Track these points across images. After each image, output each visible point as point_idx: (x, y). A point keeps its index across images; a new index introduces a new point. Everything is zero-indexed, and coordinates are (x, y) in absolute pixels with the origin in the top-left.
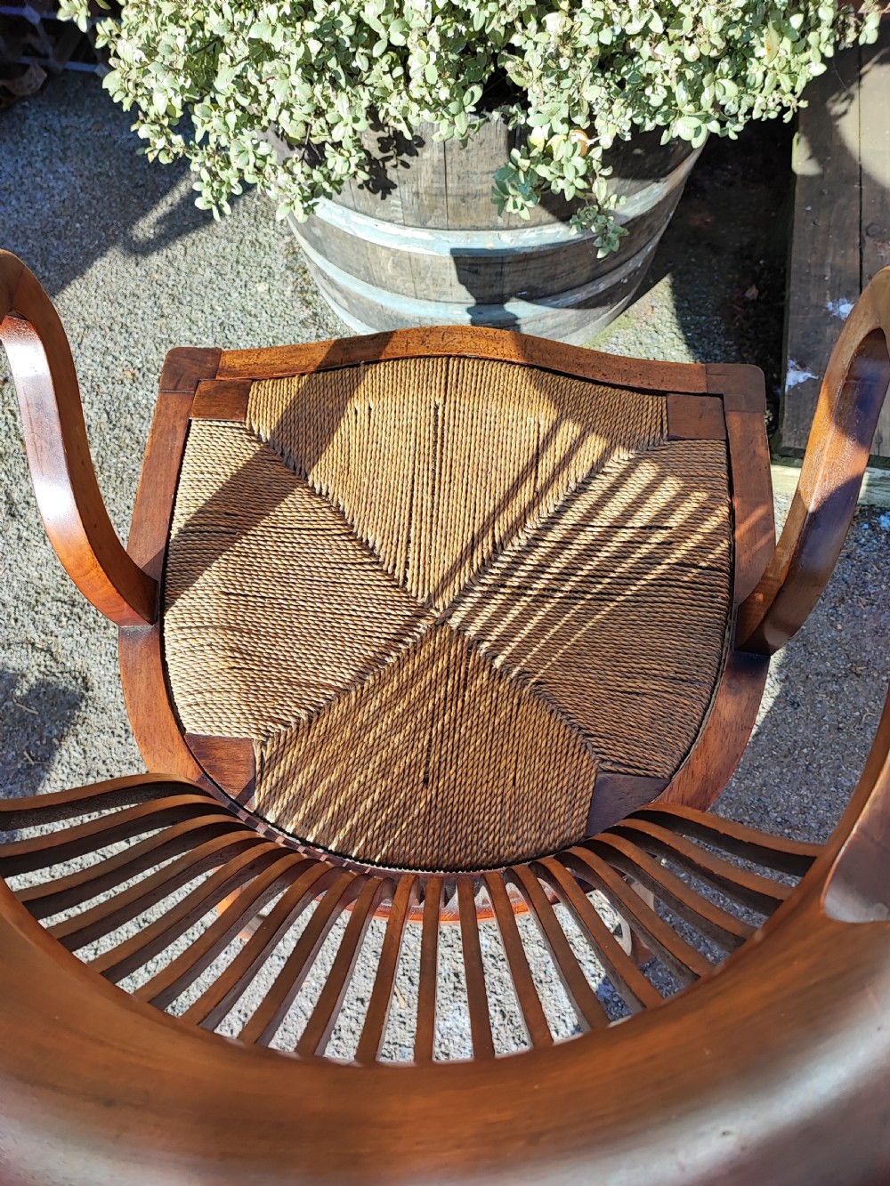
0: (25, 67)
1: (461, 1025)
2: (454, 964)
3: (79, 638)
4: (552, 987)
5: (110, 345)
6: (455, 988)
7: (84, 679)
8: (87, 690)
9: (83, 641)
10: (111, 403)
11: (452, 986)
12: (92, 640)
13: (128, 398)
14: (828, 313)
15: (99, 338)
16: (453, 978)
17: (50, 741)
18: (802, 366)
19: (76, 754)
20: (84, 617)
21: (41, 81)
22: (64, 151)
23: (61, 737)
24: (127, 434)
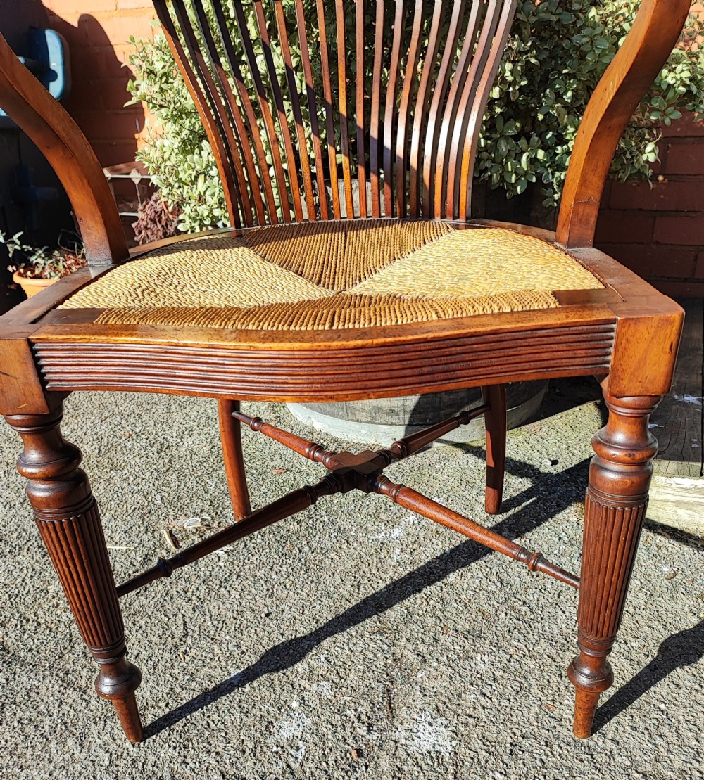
10: (106, 446)
14: (674, 400)
15: (118, 419)
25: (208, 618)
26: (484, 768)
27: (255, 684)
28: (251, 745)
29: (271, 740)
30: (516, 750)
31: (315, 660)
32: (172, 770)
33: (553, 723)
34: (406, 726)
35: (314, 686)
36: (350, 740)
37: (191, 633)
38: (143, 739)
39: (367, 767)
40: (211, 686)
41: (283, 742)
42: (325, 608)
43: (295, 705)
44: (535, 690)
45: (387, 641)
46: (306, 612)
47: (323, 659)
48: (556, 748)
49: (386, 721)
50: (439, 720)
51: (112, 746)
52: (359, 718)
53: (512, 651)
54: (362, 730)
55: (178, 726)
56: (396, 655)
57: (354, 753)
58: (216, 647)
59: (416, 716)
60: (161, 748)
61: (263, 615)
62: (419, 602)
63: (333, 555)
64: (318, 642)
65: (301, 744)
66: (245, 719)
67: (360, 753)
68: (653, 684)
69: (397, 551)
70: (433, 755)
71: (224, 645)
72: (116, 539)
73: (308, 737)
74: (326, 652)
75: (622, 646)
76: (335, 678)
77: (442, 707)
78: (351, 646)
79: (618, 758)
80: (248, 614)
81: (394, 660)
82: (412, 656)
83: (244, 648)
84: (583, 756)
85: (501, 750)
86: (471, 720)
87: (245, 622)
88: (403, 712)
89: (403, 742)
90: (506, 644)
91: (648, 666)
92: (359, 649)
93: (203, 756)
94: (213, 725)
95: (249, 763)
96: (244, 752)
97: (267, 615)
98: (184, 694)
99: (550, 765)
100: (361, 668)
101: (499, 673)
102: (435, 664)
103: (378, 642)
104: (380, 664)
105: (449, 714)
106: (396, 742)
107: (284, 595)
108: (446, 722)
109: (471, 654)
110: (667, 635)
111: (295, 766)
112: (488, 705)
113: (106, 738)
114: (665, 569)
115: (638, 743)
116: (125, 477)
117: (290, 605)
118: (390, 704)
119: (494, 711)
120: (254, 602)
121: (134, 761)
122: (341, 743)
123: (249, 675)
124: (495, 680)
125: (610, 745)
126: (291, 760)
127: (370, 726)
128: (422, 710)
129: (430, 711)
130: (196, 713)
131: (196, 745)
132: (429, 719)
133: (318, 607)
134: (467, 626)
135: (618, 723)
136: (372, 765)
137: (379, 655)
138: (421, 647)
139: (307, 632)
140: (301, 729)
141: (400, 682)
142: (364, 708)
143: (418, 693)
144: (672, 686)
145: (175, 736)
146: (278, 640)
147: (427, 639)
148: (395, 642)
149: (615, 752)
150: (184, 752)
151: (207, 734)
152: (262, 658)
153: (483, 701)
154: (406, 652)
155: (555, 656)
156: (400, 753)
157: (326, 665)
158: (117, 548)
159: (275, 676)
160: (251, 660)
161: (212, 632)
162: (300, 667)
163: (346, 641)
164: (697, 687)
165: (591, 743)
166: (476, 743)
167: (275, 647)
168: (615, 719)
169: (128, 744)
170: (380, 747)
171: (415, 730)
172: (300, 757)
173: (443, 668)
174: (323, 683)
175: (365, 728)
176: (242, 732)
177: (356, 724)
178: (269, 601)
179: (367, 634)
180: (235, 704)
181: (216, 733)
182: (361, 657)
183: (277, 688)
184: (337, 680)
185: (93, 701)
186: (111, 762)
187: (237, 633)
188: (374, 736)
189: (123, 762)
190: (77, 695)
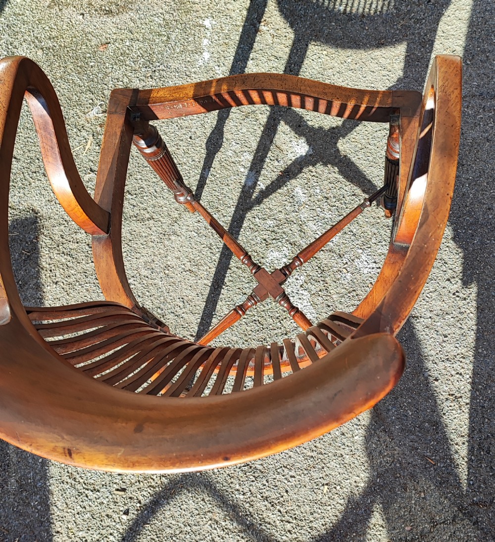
1: (275, 256)
2: (261, 236)
3: (19, 195)
4: (307, 224)
6: (267, 245)
7: (33, 210)
8: (37, 214)
9: (22, 195)
11: (265, 245)
12: (26, 193)
16: (264, 242)
17: (32, 242)
19: (48, 241)
20: (16, 185)
23: (37, 238)
34: (290, 152)
35: (242, 158)
36: (275, 170)
42: (212, 120)
45: (253, 119)
46: (206, 126)
47: (235, 144)
49: (281, 154)
51: (191, 229)
52: (271, 160)
54: (276, 163)
56: (262, 124)
59: (291, 145)
61: (189, 140)
66: (229, 187)
67: (282, 172)
69: (217, 68)
71: (188, 164)
73: (259, 178)
74: (233, 140)
75: (345, 64)
76: (246, 149)
77: (297, 135)
78: (240, 131)
80: (181, 143)
81: (263, 127)
83: (197, 160)
85: (329, 139)
86: (311, 134)
87: (184, 148)
88: (284, 147)
89: (294, 158)
92: (245, 130)
94: (220, 198)
95: (248, 201)
97: (191, 138)
103: (250, 122)
106: (291, 160)
107: (187, 125)
108: (303, 141)
112: (313, 124)
113: (184, 227)
117: (195, 127)
118: (277, 146)
119: (317, 125)
120: (177, 136)
122: (273, 173)
126: (261, 191)
127: (277, 160)
128: (291, 141)
129: (294, 141)
131: (222, 208)
132: (296, 143)
133: (209, 121)
137: (255, 128)
140: (253, 177)
142: (269, 154)
143: (283, 135)
144: (372, 73)
148: (256, 118)
150: (220, 213)
153: (310, 123)
157: (238, 146)
163: (237, 130)
164: (380, 68)
171: (294, 151)
174: (245, 154)
175: (277, 162)
176: (234, 193)
177: (272, 162)
178: (183, 131)
179: (242, 122)
180: (220, 185)
181: (224, 199)
182: (249, 133)
183: (229, 167)
184: (249, 150)
185: (161, 219)
186: (197, 233)
187: (187, 155)
188: (282, 162)
189: (202, 231)
190: (152, 222)
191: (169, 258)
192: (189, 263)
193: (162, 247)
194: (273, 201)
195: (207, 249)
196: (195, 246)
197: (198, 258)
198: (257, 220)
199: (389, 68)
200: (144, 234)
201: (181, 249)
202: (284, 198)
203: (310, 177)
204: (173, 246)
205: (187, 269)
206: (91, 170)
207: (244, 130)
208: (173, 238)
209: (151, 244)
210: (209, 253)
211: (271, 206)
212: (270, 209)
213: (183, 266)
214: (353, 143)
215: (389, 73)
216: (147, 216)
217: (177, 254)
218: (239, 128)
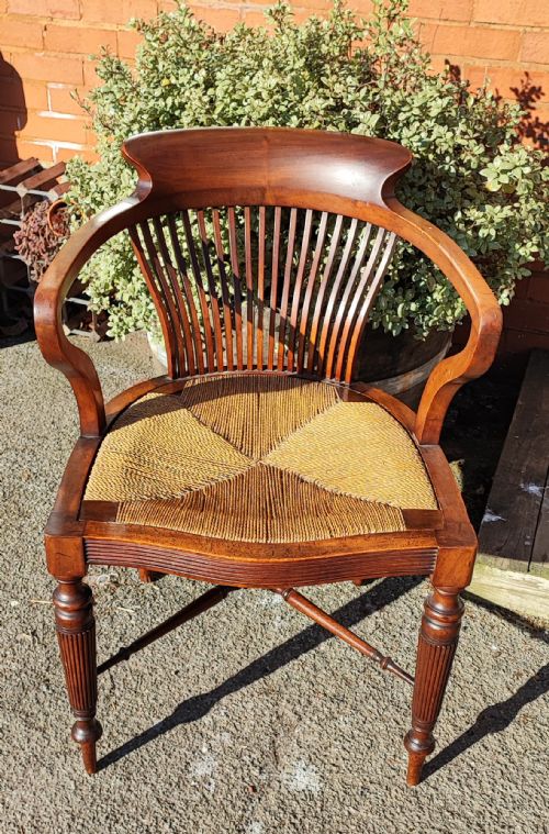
0: (16, 322)
5: (20, 459)
10: (9, 488)
13: (21, 487)
14: (520, 489)
15: (13, 454)
18: (495, 513)
21: (23, 329)
22: (25, 364)
24: (13, 505)
25: (128, 672)
26: (342, 804)
27: (173, 732)
28: (176, 780)
29: (189, 776)
30: (365, 792)
31: (217, 714)
32: (121, 795)
33: (393, 773)
34: (287, 770)
35: (218, 736)
36: (247, 779)
37: (117, 686)
38: (97, 771)
39: (260, 799)
40: (140, 732)
41: (199, 779)
42: (222, 669)
43: (204, 750)
44: (382, 747)
45: (272, 701)
46: (207, 672)
47: (223, 714)
48: (394, 793)
49: (272, 765)
50: (311, 767)
51: (75, 776)
52: (252, 763)
53: (367, 714)
54: (255, 772)
55: (120, 762)
56: (279, 713)
57: (250, 789)
58: (139, 699)
59: (294, 763)
60: (110, 778)
61: (173, 673)
62: (296, 668)
63: (224, 619)
64: (219, 699)
65: (212, 781)
66: (169, 759)
67: (254, 789)
68: (469, 746)
69: (278, 618)
70: (307, 793)
71: (145, 698)
72: (40, 593)
73: (216, 775)
74: (225, 708)
75: (451, 714)
76: (233, 730)
77: (313, 757)
78: (244, 703)
79: (435, 800)
80: (160, 670)
81: (278, 718)
82: (291, 714)
83: (161, 702)
84: (412, 799)
85: (354, 791)
86: (334, 769)
87: (159, 678)
88: (284, 760)
89: (285, 782)
90: (362, 708)
91: (468, 732)
92: (251, 707)
93: (143, 786)
94: (146, 763)
95: (176, 793)
96: (171, 784)
97: (176, 673)
98: (120, 738)
99: (388, 803)
100: (253, 723)
101: (356, 732)
102: (308, 722)
103: (266, 702)
104: (267, 719)
105: (318, 762)
106: (279, 782)
107: (187, 656)
108: (316, 769)
109: (336, 715)
110: (485, 707)
111: (210, 797)
112: (347, 757)
113: (69, 769)
114: (494, 648)
115: (450, 790)
116: (34, 526)
117: (194, 664)
118: (275, 753)
119: (351, 762)
120: (163, 660)
121: (93, 788)
122: (240, 781)
123: (168, 725)
124: (353, 737)
125: (432, 791)
126: (206, 792)
127: (261, 769)
128: (299, 759)
129: (304, 760)
130: (132, 754)
131: (136, 778)
132: (304, 765)
133: (216, 668)
134: (334, 692)
135: (439, 775)
136: (263, 798)
137: (266, 713)
138: (298, 708)
139: (209, 690)
140: (211, 769)
141: (282, 735)
142: (256, 755)
143: (296, 745)
144: (482, 749)
145: (119, 770)
146: (186, 696)
147: (302, 701)
148: (278, 702)
149: (435, 796)
150: (128, 783)
151: (142, 770)
152: (176, 710)
153: (343, 753)
154: (286, 711)
155: (399, 720)
156: (283, 790)
157: (226, 719)
158: (43, 602)
159: (188, 726)
160: (169, 712)
161: (134, 686)
162: (206, 719)
163: (240, 699)
165: (418, 789)
166: (337, 786)
167: (185, 702)
168: (438, 772)
169: (86, 775)
170: (269, 785)
171: (294, 774)
172: (212, 791)
173: (314, 726)
174: (225, 734)
175: (258, 771)
176: (169, 770)
177: (251, 767)
178: (176, 660)
179: (256, 694)
180: (160, 747)
181: (149, 769)
182: (253, 713)
183: (190, 736)
184: (235, 732)
185: (52, 740)
186: (76, 787)
187: (154, 688)
188: (264, 777)
189: (84, 788)
190: (39, 734)
191: (14, 793)
192: (29, 818)
193: (20, 773)
194: (209, 817)
195: (69, 816)
196: (58, 803)
197: (46, 820)
198: (167, 826)
199: (515, 757)
200: (15, 742)
201: (38, 793)
202: (227, 825)
203: (287, 822)
204: (34, 781)
205: (20, 823)
206: (34, 633)
207: (250, 705)
208: (43, 770)
209: (11, 760)
210: (65, 824)
211: (201, 822)
212: (196, 823)
213: (18, 816)
214: (386, 821)
215: (508, 764)
216: (41, 724)
217: (28, 795)
218: (246, 699)
